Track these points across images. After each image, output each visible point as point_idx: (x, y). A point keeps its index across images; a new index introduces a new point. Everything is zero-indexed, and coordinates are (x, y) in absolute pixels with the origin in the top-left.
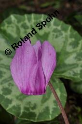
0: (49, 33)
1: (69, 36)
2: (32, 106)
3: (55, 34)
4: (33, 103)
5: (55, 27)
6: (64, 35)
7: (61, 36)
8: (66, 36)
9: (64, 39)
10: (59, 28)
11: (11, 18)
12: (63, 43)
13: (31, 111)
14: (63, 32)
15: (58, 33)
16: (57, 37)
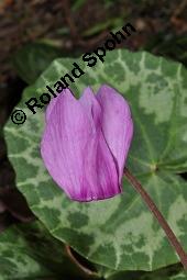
0: (139, 86)
1: (180, 85)
2: (137, 240)
3: (153, 85)
4: (136, 234)
5: (149, 72)
6: (170, 85)
7: (166, 89)
8: (176, 85)
9: (173, 93)
10: (158, 72)
11: (54, 68)
12: (172, 103)
13: (136, 250)
14: (168, 79)
15: (158, 83)
16: (157, 90)
